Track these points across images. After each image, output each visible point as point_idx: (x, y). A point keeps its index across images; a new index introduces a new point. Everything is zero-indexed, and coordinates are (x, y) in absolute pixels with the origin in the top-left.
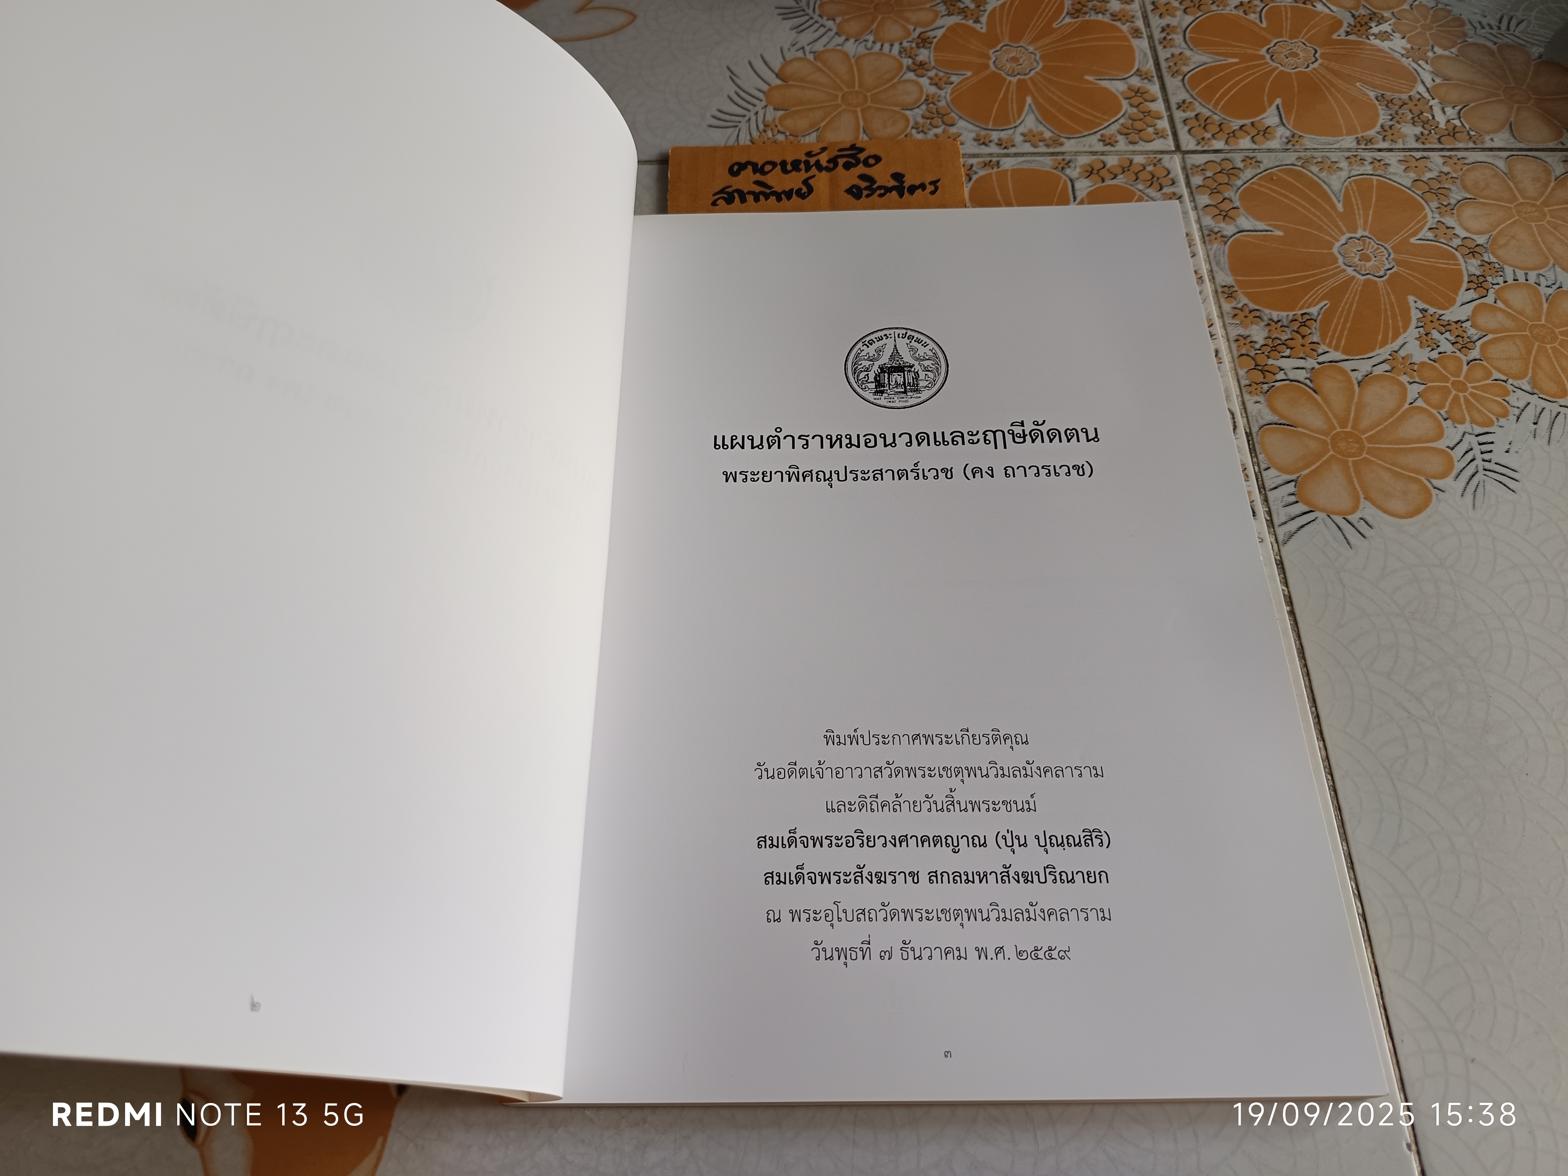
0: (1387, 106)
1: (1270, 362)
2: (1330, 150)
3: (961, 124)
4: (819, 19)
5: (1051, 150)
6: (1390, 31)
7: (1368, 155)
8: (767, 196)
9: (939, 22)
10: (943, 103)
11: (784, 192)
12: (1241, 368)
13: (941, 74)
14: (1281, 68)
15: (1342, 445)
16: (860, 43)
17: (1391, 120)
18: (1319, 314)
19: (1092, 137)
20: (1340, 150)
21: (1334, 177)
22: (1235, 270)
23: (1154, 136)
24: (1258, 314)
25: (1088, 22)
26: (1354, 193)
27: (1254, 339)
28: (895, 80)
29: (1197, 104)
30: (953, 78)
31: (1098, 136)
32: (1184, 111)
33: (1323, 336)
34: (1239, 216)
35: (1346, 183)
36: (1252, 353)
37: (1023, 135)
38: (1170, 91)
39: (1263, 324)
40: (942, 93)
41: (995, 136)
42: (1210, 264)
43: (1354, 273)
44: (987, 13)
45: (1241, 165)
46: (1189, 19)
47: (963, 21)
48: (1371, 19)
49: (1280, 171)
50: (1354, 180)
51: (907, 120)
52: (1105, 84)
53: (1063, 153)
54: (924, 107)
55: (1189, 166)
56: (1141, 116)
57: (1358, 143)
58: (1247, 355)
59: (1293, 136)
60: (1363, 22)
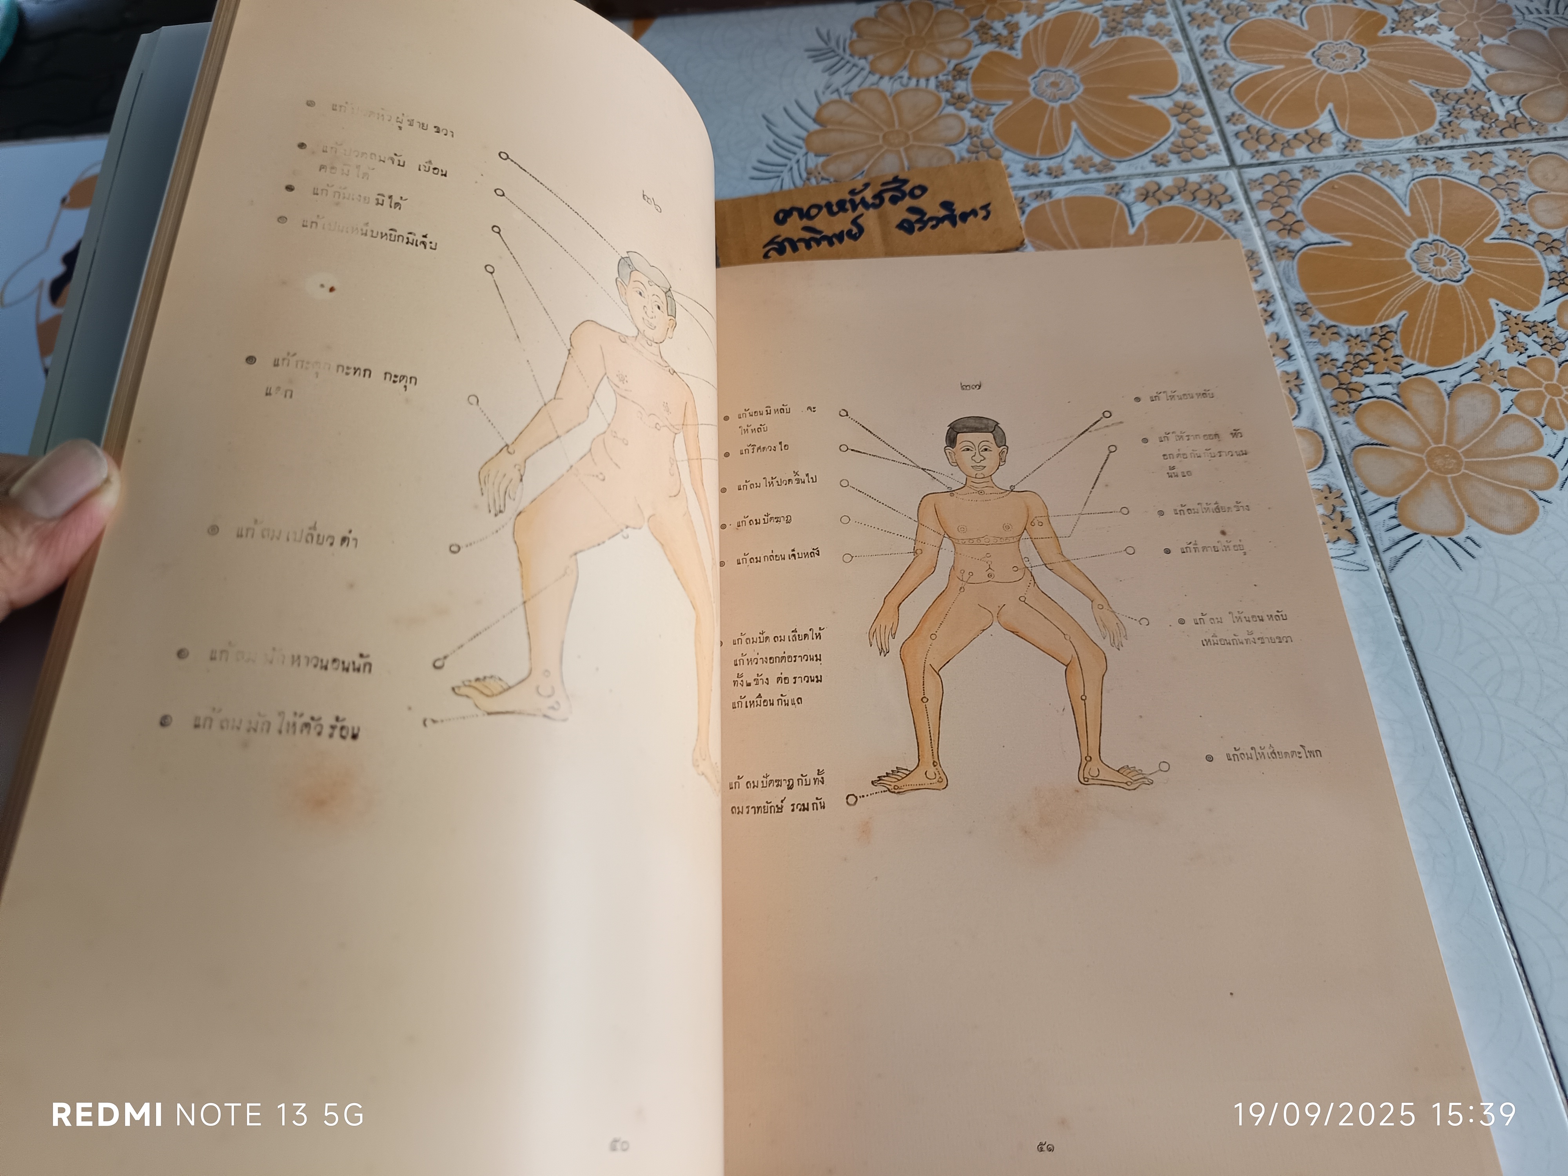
0: (1443, 102)
1: (1354, 379)
2: (1389, 153)
3: (1008, 155)
4: (850, 58)
5: (1103, 175)
6: (1436, 24)
7: (1430, 155)
8: (818, 242)
9: (974, 52)
10: (986, 136)
11: (835, 235)
12: (1325, 387)
13: (982, 106)
14: (1329, 71)
15: (1439, 462)
16: (895, 80)
17: (1449, 116)
18: (1398, 326)
19: (1143, 158)
20: (1400, 151)
21: (1397, 180)
22: (1306, 286)
23: (1207, 153)
24: (1335, 330)
25: (1124, 40)
26: (1420, 195)
27: (1335, 356)
28: (935, 116)
29: (1247, 116)
30: (996, 109)
31: (1149, 157)
32: (1234, 124)
33: (1406, 347)
34: (1304, 229)
35: (1411, 185)
36: (1335, 372)
37: (1072, 161)
38: (1217, 103)
39: (1342, 340)
40: (984, 125)
41: (1044, 165)
42: (1280, 281)
43: (1430, 280)
44: (1020, 39)
45: (1299, 176)
46: (1227, 28)
47: (998, 50)
48: (1415, 13)
49: (1340, 178)
50: (1418, 182)
51: (952, 156)
52: (1150, 102)
53: (1115, 178)
54: (968, 141)
55: (1246, 181)
56: (1191, 132)
57: (1418, 142)
58: (1329, 374)
59: (1350, 141)
60: (1407, 16)
